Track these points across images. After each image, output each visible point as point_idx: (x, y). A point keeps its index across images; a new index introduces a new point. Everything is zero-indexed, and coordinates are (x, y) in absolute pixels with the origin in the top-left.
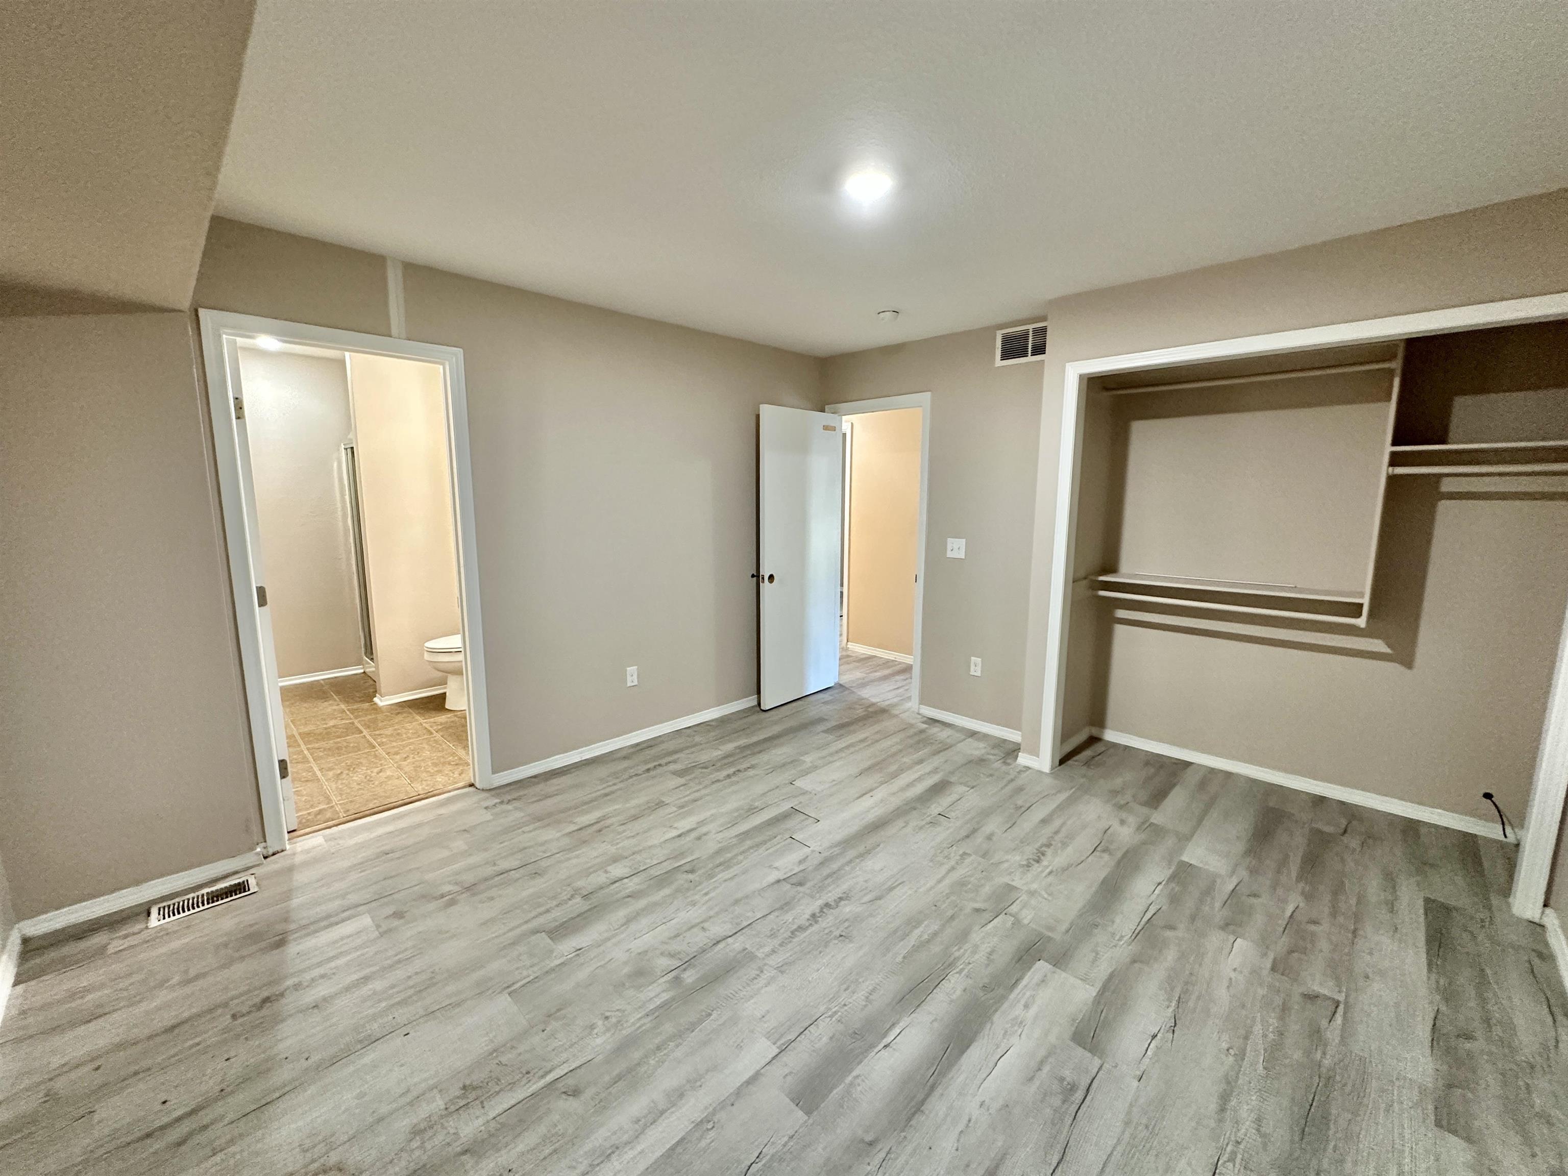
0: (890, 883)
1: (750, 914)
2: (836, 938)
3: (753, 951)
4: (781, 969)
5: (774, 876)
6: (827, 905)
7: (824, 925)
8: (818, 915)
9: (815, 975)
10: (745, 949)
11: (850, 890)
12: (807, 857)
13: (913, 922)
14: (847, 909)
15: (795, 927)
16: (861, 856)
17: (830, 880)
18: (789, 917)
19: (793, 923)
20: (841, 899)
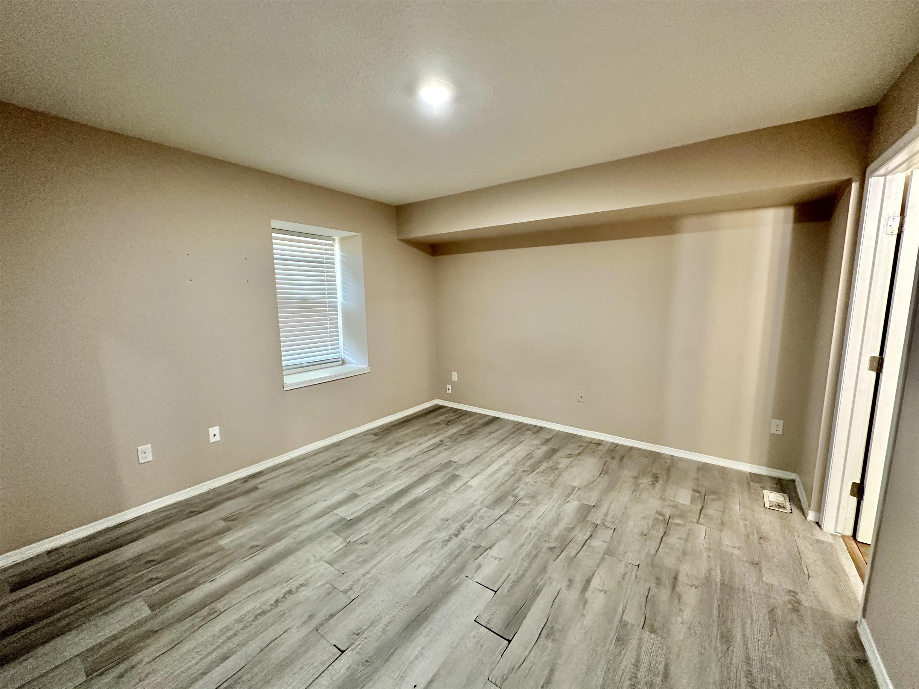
0: (417, 555)
1: (498, 526)
2: (450, 519)
3: (489, 510)
4: (473, 505)
5: (494, 552)
6: (456, 535)
7: (456, 524)
8: (461, 529)
9: (458, 504)
10: (493, 510)
11: (442, 547)
12: (476, 572)
13: (407, 533)
14: (444, 534)
15: (472, 522)
16: (434, 579)
17: (456, 553)
18: (476, 526)
19: (474, 524)
20: (448, 541)
